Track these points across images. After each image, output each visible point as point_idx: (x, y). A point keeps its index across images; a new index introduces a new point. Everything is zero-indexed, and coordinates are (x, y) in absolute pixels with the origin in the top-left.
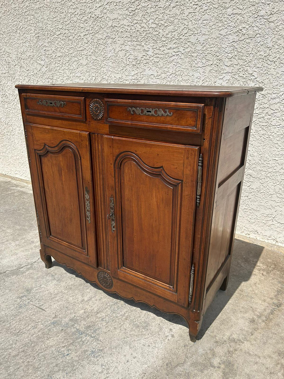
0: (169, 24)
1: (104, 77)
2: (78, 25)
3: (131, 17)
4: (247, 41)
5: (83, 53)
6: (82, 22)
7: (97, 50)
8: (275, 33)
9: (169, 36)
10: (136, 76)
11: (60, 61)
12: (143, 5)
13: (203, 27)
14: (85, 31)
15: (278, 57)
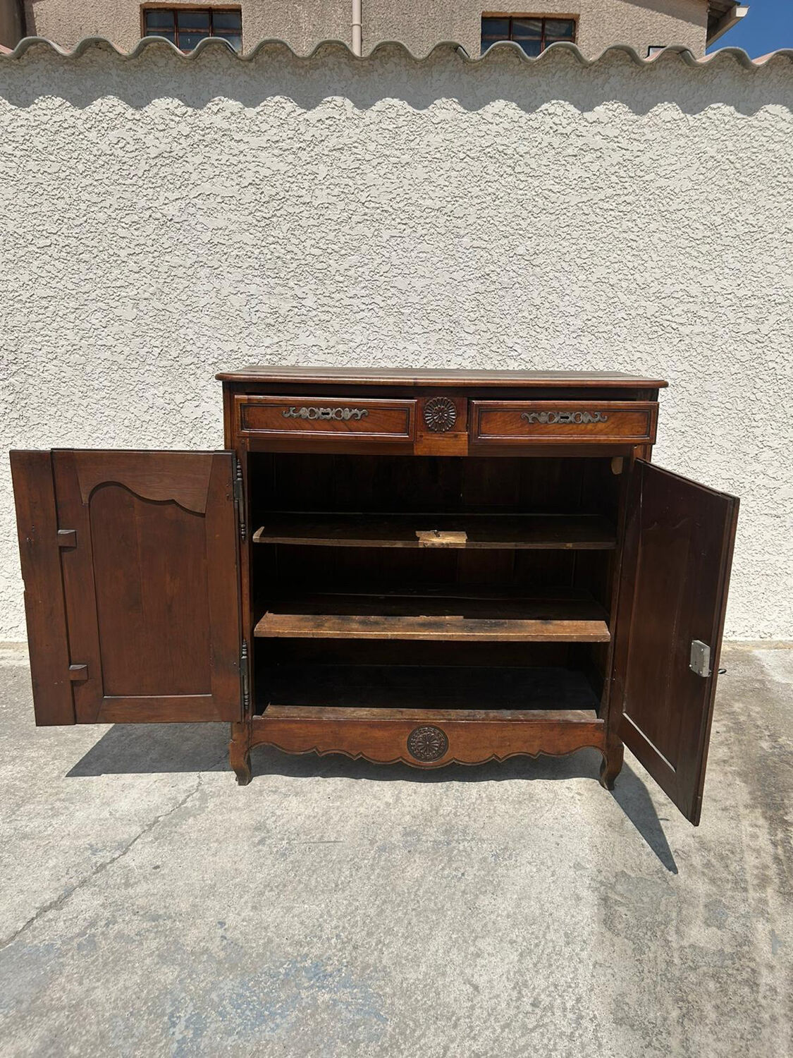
0: (349, 251)
1: (189, 348)
2: (110, 230)
3: (260, 229)
4: (501, 293)
5: (123, 294)
6: (123, 225)
7: (166, 290)
8: (544, 283)
9: (351, 273)
10: (275, 348)
11: (47, 307)
12: (291, 210)
13: (420, 263)
14: (132, 246)
15: (551, 321)
